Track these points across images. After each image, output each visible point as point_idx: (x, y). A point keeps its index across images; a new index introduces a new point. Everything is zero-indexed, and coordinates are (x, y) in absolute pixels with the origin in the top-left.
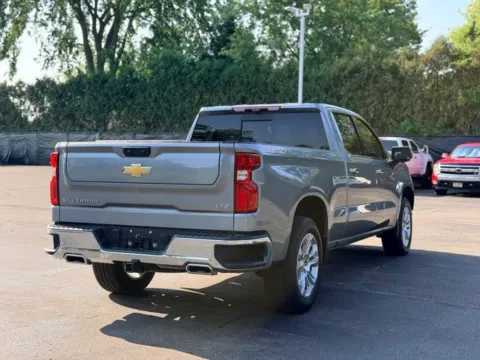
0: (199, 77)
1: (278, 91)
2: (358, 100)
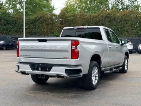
1: (17, 23)
2: (42, 26)
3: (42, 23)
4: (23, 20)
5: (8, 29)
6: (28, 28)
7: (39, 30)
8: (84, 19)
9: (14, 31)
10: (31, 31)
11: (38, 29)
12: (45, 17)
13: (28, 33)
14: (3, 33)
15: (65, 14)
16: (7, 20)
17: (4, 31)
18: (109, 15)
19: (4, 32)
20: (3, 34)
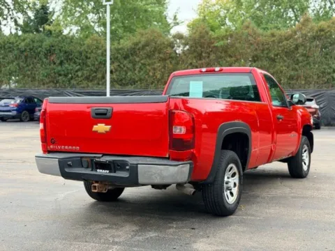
0: (25, 45)
1: (90, 58)
2: (149, 65)
3: (149, 56)
4: (105, 51)
5: (68, 73)
6: (116, 70)
7: (142, 72)
8: (258, 44)
9: (82, 76)
10: (123, 76)
11: (139, 72)
12: (158, 42)
13: (116, 81)
14: (57, 82)
15: (207, 33)
16: (66, 52)
17: (60, 77)
18: (322, 33)
19: (60, 81)
20: (58, 85)
